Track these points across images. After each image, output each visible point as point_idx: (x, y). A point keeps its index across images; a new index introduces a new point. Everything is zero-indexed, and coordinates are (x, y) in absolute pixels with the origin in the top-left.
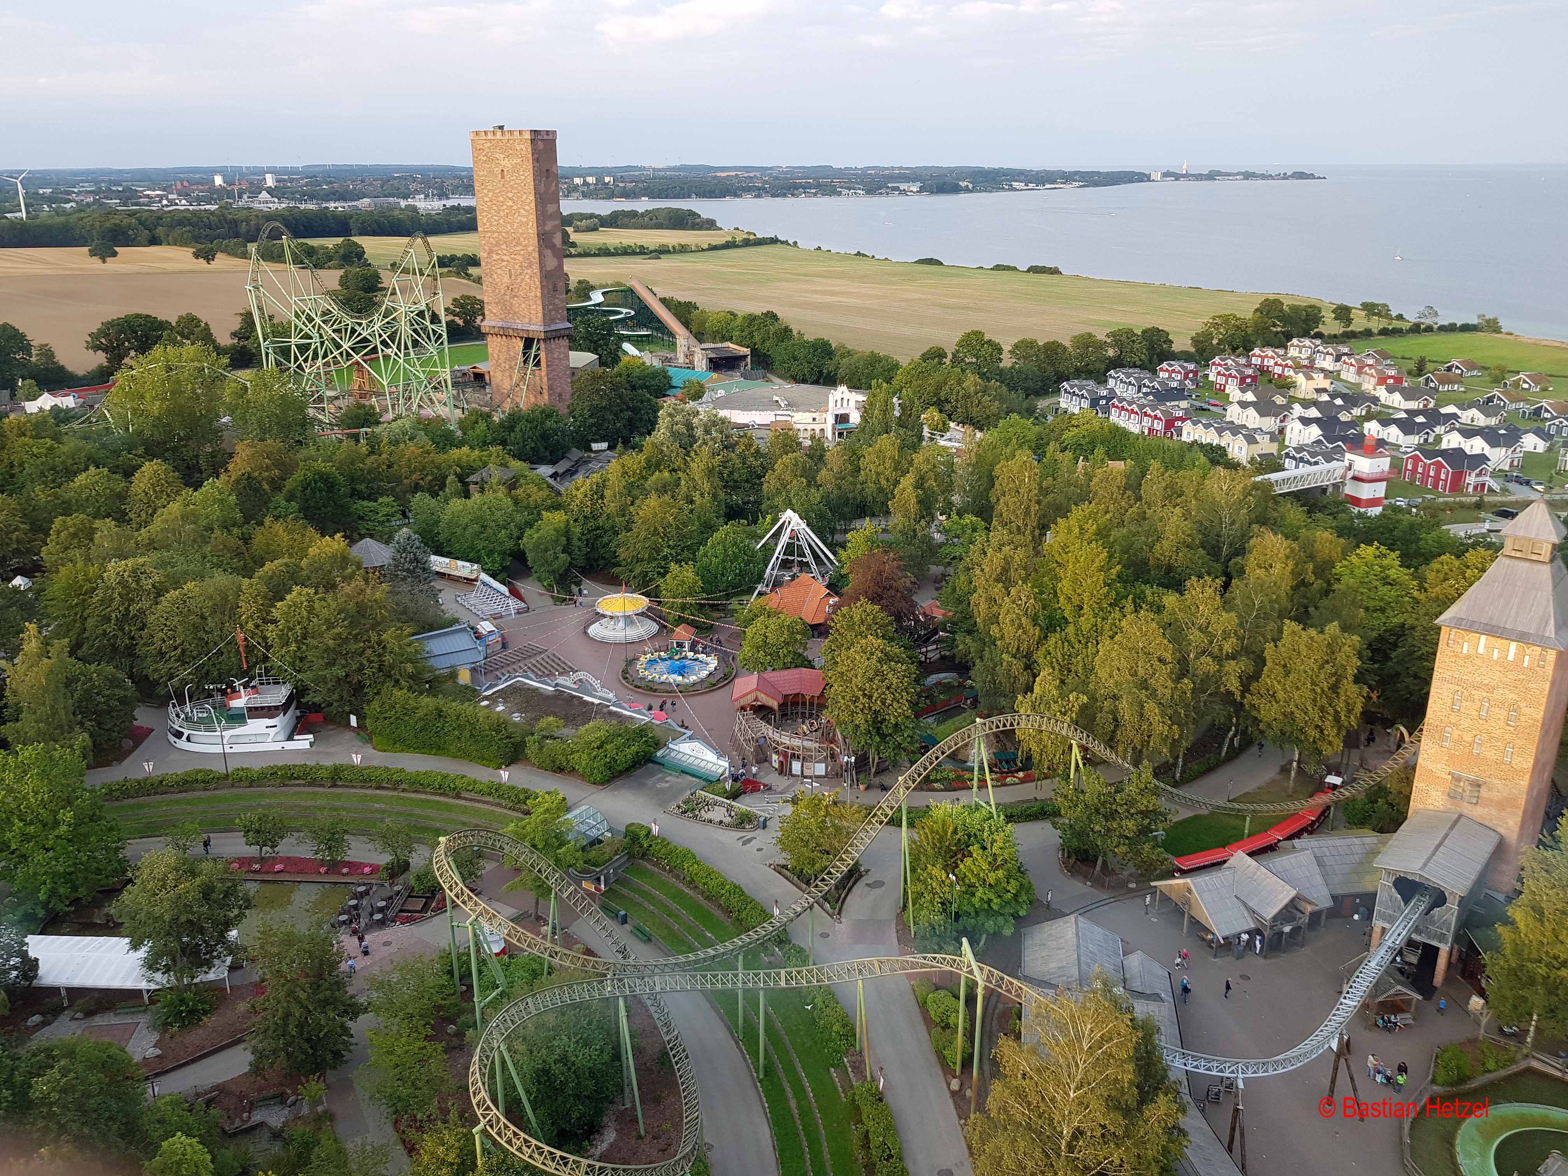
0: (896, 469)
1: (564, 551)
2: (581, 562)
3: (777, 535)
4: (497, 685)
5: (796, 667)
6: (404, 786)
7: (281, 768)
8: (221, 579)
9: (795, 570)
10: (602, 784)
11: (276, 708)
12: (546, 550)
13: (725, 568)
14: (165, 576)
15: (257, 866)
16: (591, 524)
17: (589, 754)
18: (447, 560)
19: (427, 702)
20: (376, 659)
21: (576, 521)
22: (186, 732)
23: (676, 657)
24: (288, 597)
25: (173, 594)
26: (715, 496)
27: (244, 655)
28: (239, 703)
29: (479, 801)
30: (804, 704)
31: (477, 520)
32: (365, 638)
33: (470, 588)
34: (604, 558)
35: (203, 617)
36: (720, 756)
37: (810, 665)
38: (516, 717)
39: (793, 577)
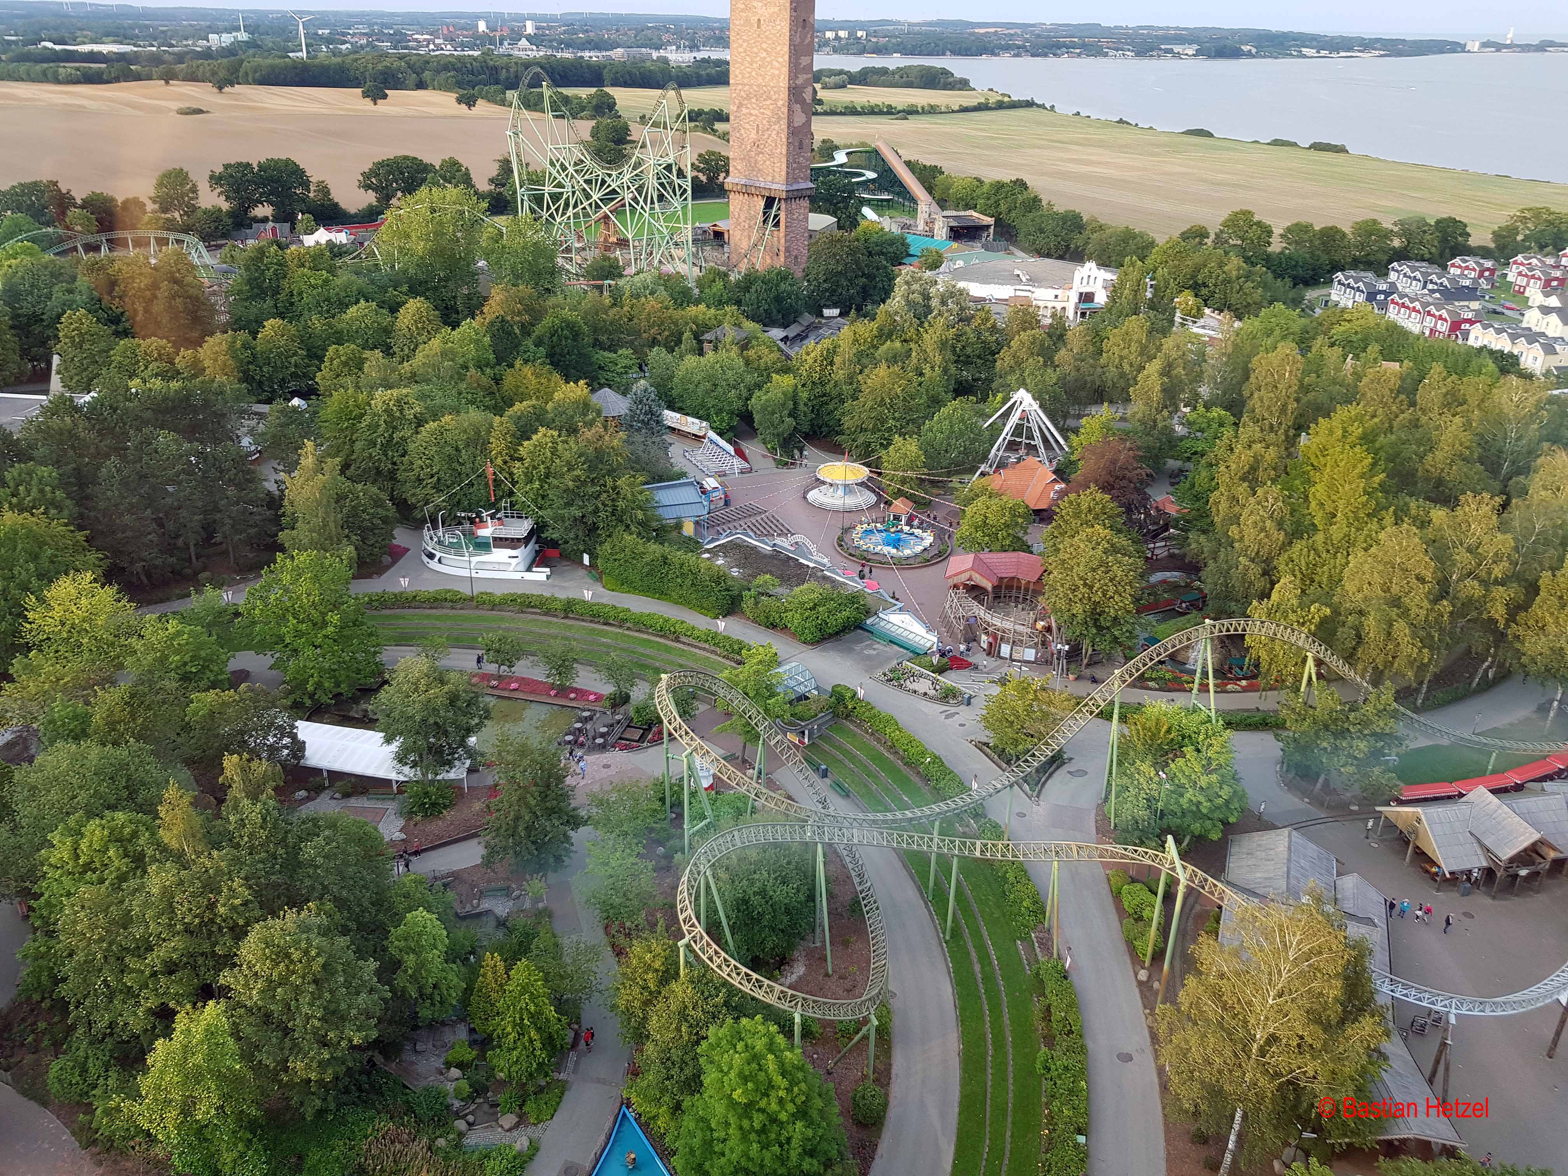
0: (1141, 354)
1: (790, 415)
2: (806, 428)
3: (1007, 415)
4: (718, 540)
5: (1014, 550)
6: (628, 625)
7: (520, 596)
8: (474, 415)
9: (1022, 452)
10: (812, 644)
11: (519, 540)
12: (773, 413)
13: (949, 445)
14: (426, 408)
15: (494, 683)
16: (818, 390)
17: (801, 614)
18: (678, 415)
19: (654, 549)
20: (610, 503)
21: (803, 386)
22: (438, 555)
23: (892, 530)
24: (534, 437)
25: (432, 425)
26: (945, 371)
27: (492, 488)
28: (486, 532)
29: (696, 647)
30: (1019, 588)
31: (709, 378)
32: (602, 482)
33: (698, 444)
34: (827, 425)
35: (457, 449)
36: (929, 630)
37: (1028, 549)
38: (735, 572)
39: (1019, 460)
